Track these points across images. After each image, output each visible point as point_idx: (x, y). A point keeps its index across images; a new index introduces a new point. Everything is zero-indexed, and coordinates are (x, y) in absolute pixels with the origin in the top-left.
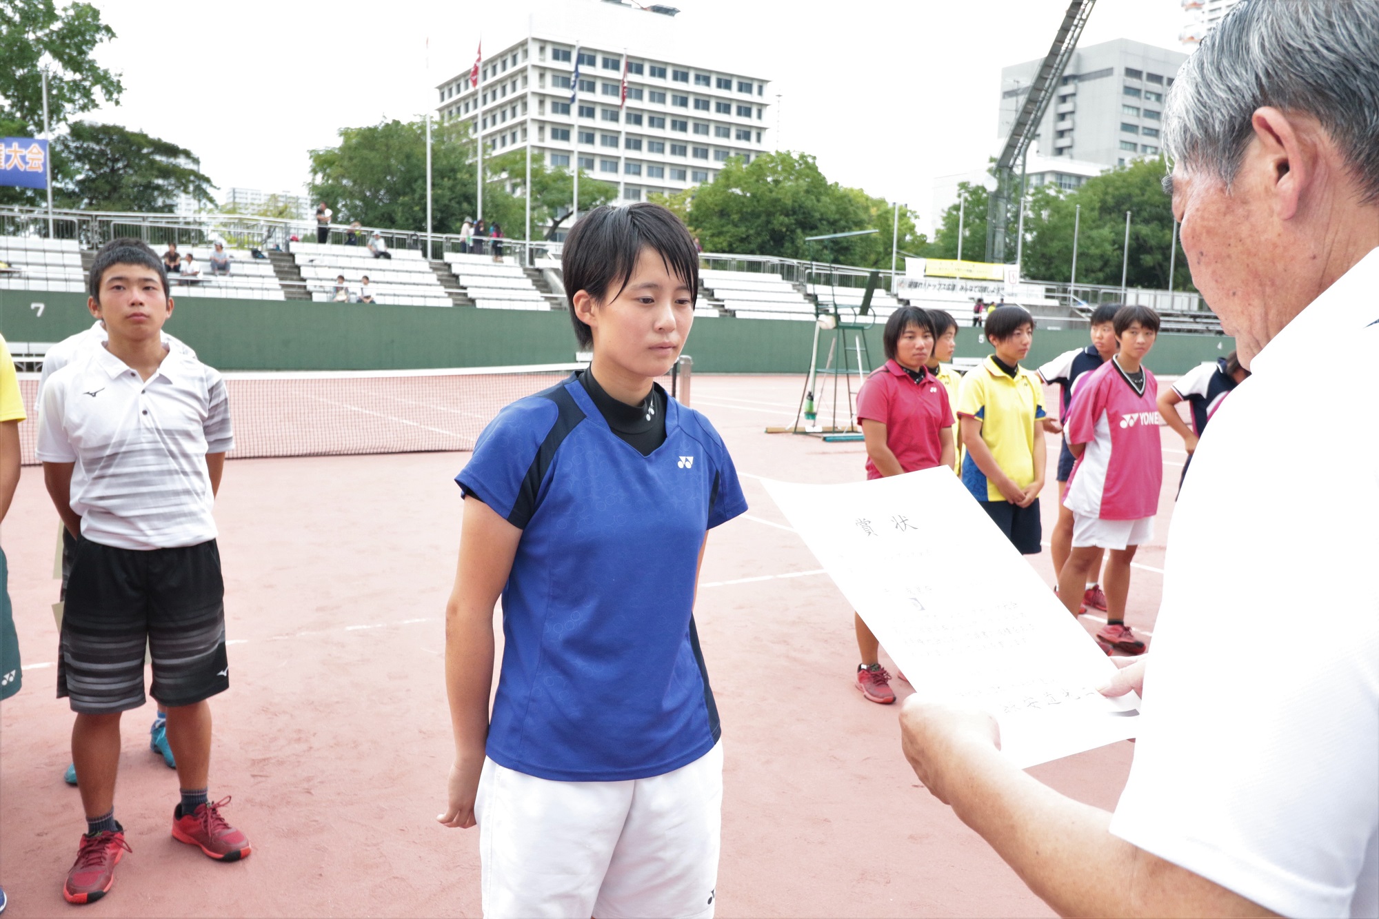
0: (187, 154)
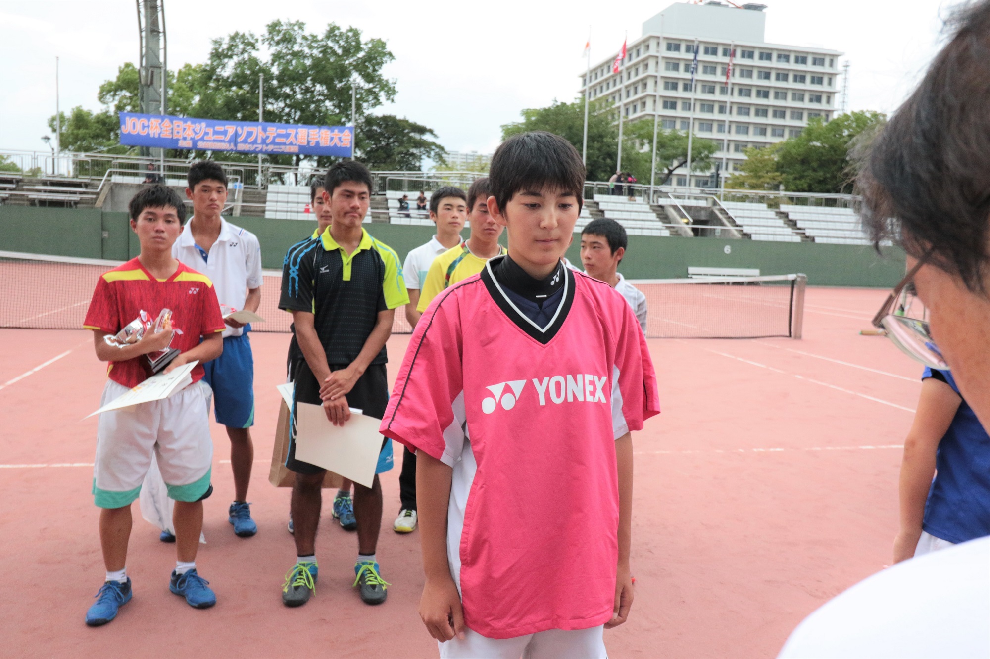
0: (431, 131)
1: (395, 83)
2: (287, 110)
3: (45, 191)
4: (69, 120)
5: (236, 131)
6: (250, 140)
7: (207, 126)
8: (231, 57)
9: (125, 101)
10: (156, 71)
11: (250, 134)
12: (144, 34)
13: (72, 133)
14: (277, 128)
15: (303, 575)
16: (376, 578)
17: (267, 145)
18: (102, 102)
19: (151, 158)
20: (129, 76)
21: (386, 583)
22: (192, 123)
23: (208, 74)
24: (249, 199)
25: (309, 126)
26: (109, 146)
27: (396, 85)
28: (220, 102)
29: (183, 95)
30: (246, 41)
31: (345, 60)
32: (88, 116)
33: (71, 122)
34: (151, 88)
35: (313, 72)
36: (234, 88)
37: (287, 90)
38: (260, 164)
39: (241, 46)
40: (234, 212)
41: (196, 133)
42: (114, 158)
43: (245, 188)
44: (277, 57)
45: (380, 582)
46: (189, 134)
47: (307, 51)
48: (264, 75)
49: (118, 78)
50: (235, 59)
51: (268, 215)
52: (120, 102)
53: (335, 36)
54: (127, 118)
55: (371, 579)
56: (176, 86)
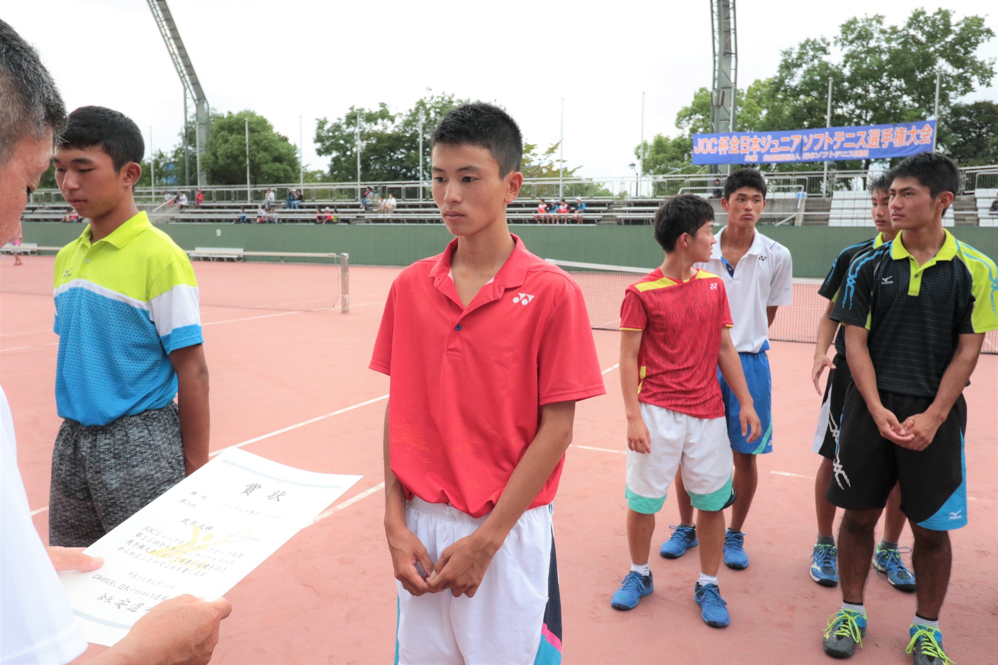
1: (993, 63)
2: (858, 112)
3: (629, 212)
4: (651, 146)
5: (802, 140)
6: (816, 148)
7: (773, 138)
8: (800, 66)
9: (698, 124)
10: (726, 91)
11: (816, 142)
12: (717, 58)
13: (653, 159)
14: (846, 132)
15: (848, 625)
16: (935, 649)
17: (834, 151)
18: (678, 127)
19: (719, 174)
20: (703, 100)
21: (948, 659)
22: (760, 137)
23: (777, 85)
24: (811, 208)
25: (882, 126)
26: (683, 166)
27: (994, 66)
28: (787, 112)
29: (752, 110)
30: (817, 46)
31: (929, 47)
32: (666, 141)
33: (653, 149)
34: (722, 108)
35: (890, 66)
36: (802, 97)
37: (859, 90)
38: (826, 171)
39: (811, 53)
40: (796, 222)
41: (762, 147)
42: (686, 177)
43: (808, 196)
44: (849, 57)
45: (941, 656)
46: (756, 148)
47: (884, 45)
48: (834, 79)
49: (693, 104)
50: (805, 67)
51: (832, 223)
52: (694, 125)
53: (920, 22)
54: (699, 140)
55: (928, 648)
56: (745, 103)
